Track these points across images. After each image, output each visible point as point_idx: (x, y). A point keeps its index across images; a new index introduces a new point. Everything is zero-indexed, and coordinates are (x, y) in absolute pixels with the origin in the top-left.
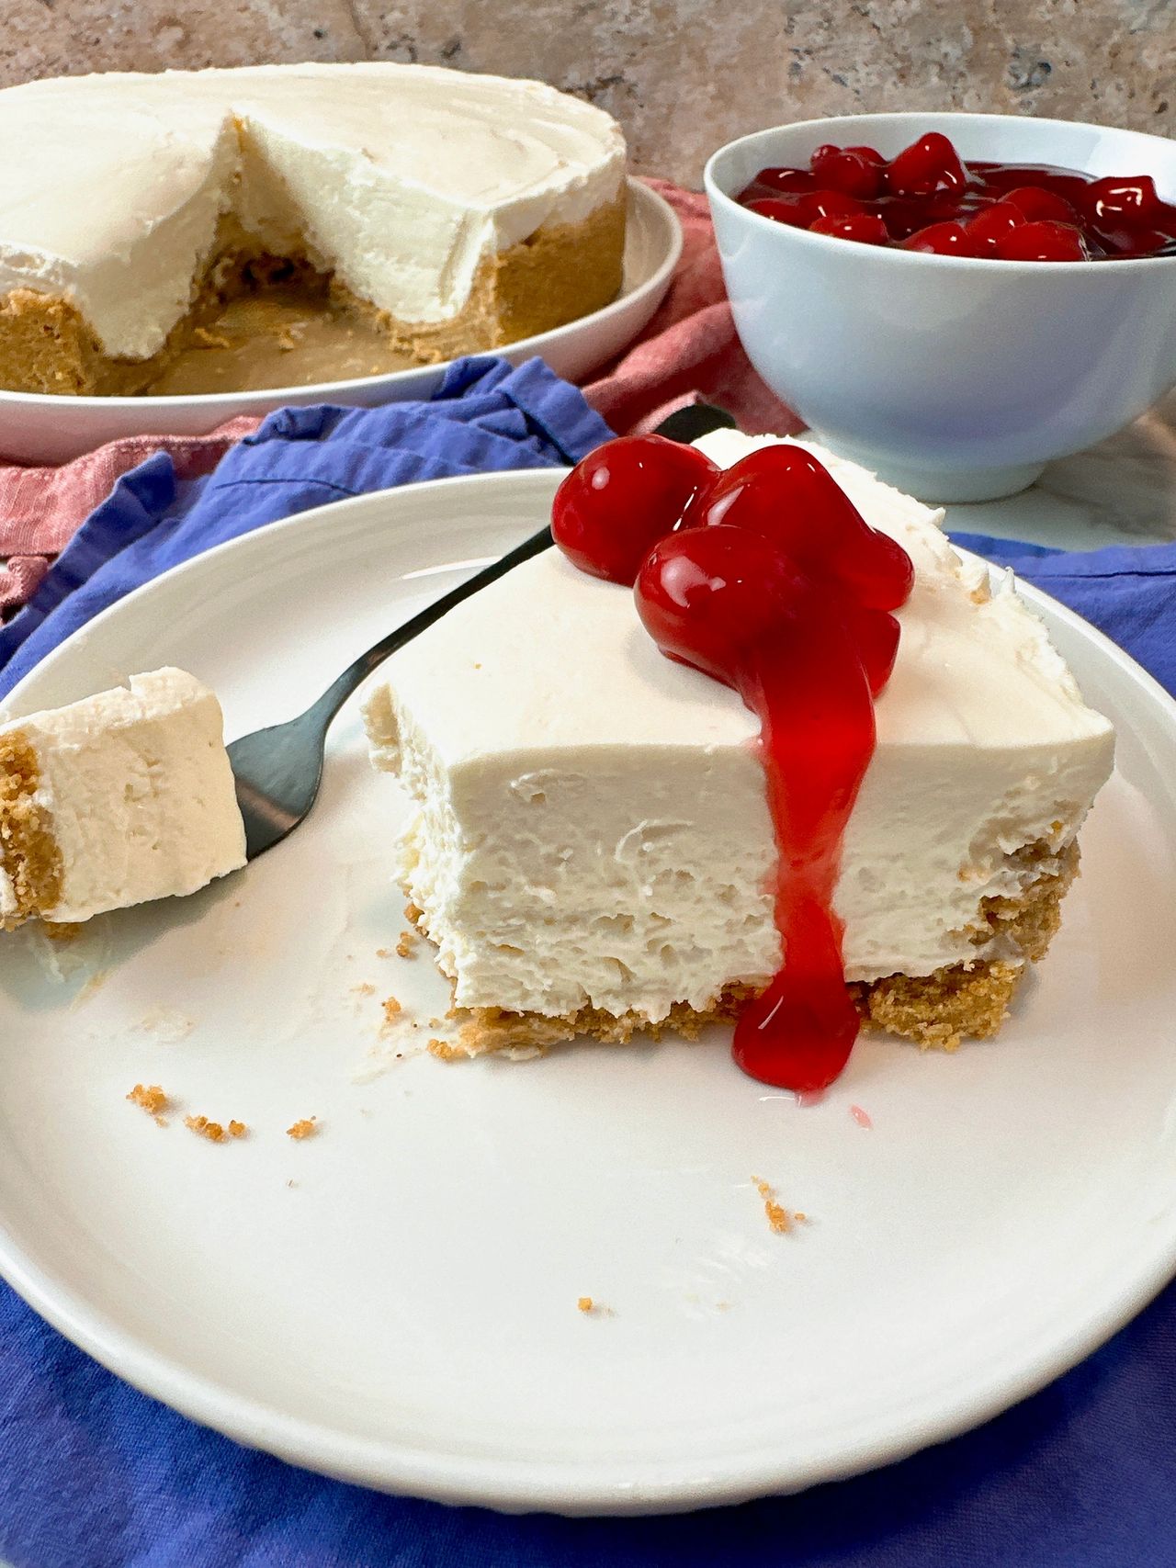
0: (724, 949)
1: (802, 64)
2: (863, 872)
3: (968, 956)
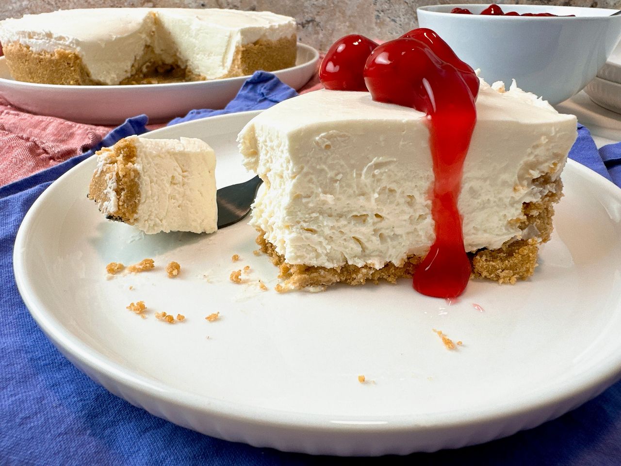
0: (408, 233)
1: (380, 15)
2: (471, 188)
3: (519, 235)
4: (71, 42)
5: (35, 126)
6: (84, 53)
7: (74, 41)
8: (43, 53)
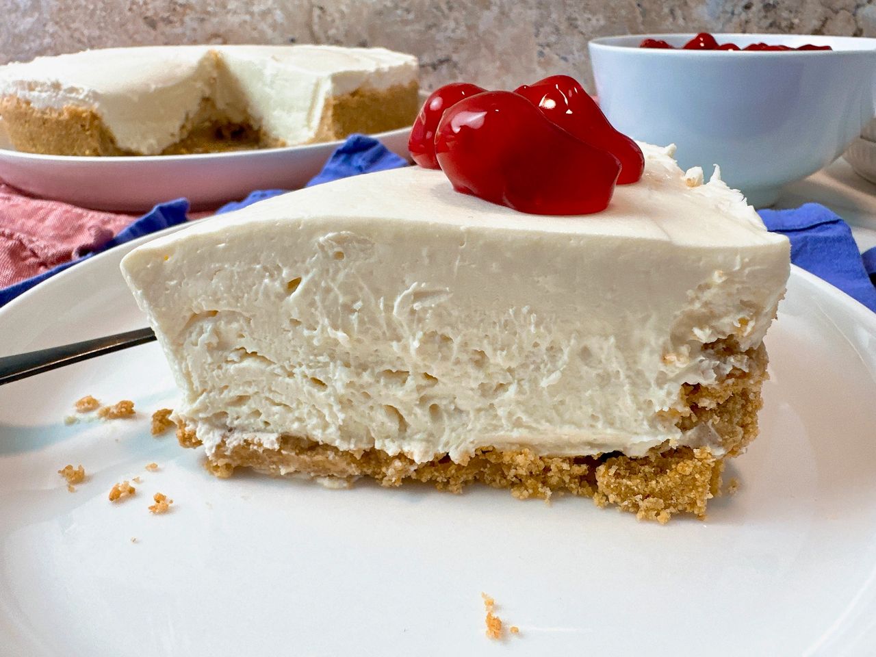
4: (87, 96)
5: (29, 215)
6: (105, 111)
7: (91, 94)
8: (48, 111)
